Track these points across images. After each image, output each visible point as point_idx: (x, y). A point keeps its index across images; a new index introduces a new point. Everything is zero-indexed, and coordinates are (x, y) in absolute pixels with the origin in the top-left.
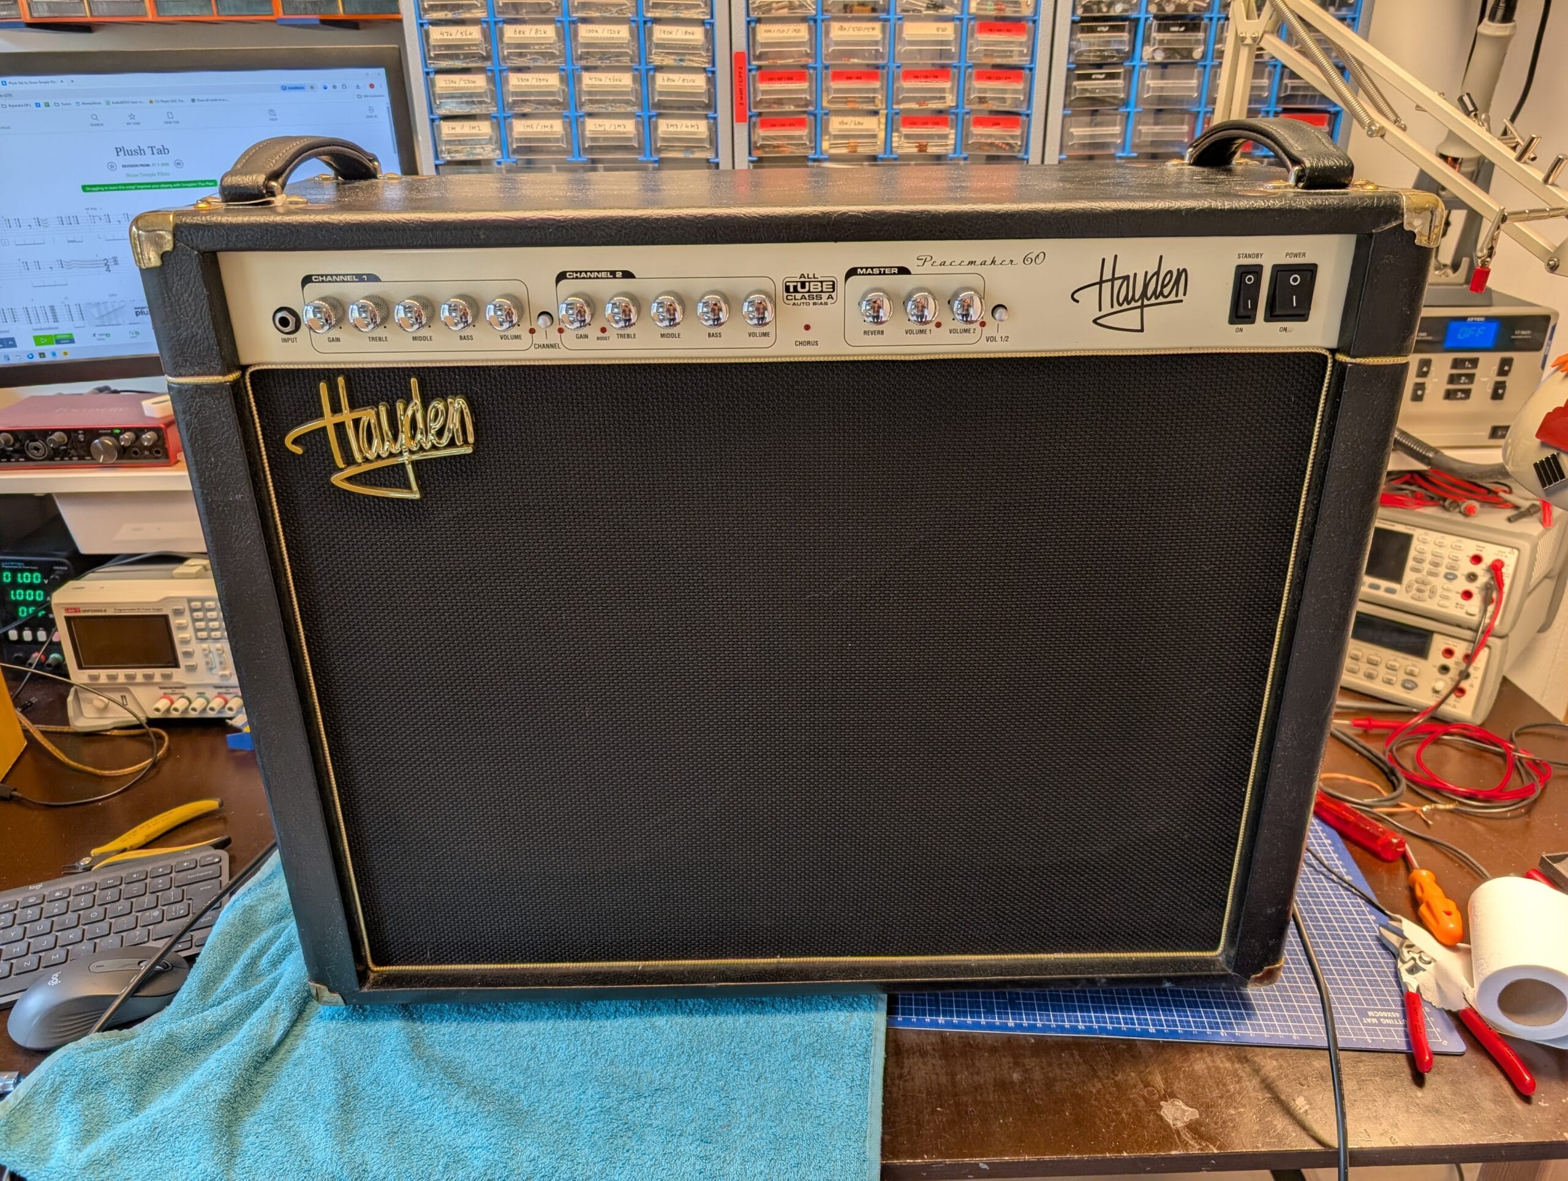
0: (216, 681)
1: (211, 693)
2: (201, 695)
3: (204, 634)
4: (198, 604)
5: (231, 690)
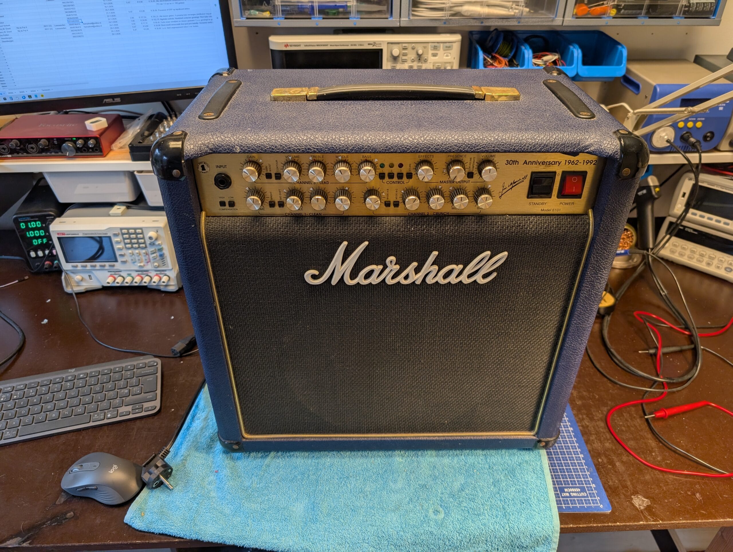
0: (136, 268)
1: (134, 274)
2: (129, 275)
4: (125, 231)
5: (144, 273)
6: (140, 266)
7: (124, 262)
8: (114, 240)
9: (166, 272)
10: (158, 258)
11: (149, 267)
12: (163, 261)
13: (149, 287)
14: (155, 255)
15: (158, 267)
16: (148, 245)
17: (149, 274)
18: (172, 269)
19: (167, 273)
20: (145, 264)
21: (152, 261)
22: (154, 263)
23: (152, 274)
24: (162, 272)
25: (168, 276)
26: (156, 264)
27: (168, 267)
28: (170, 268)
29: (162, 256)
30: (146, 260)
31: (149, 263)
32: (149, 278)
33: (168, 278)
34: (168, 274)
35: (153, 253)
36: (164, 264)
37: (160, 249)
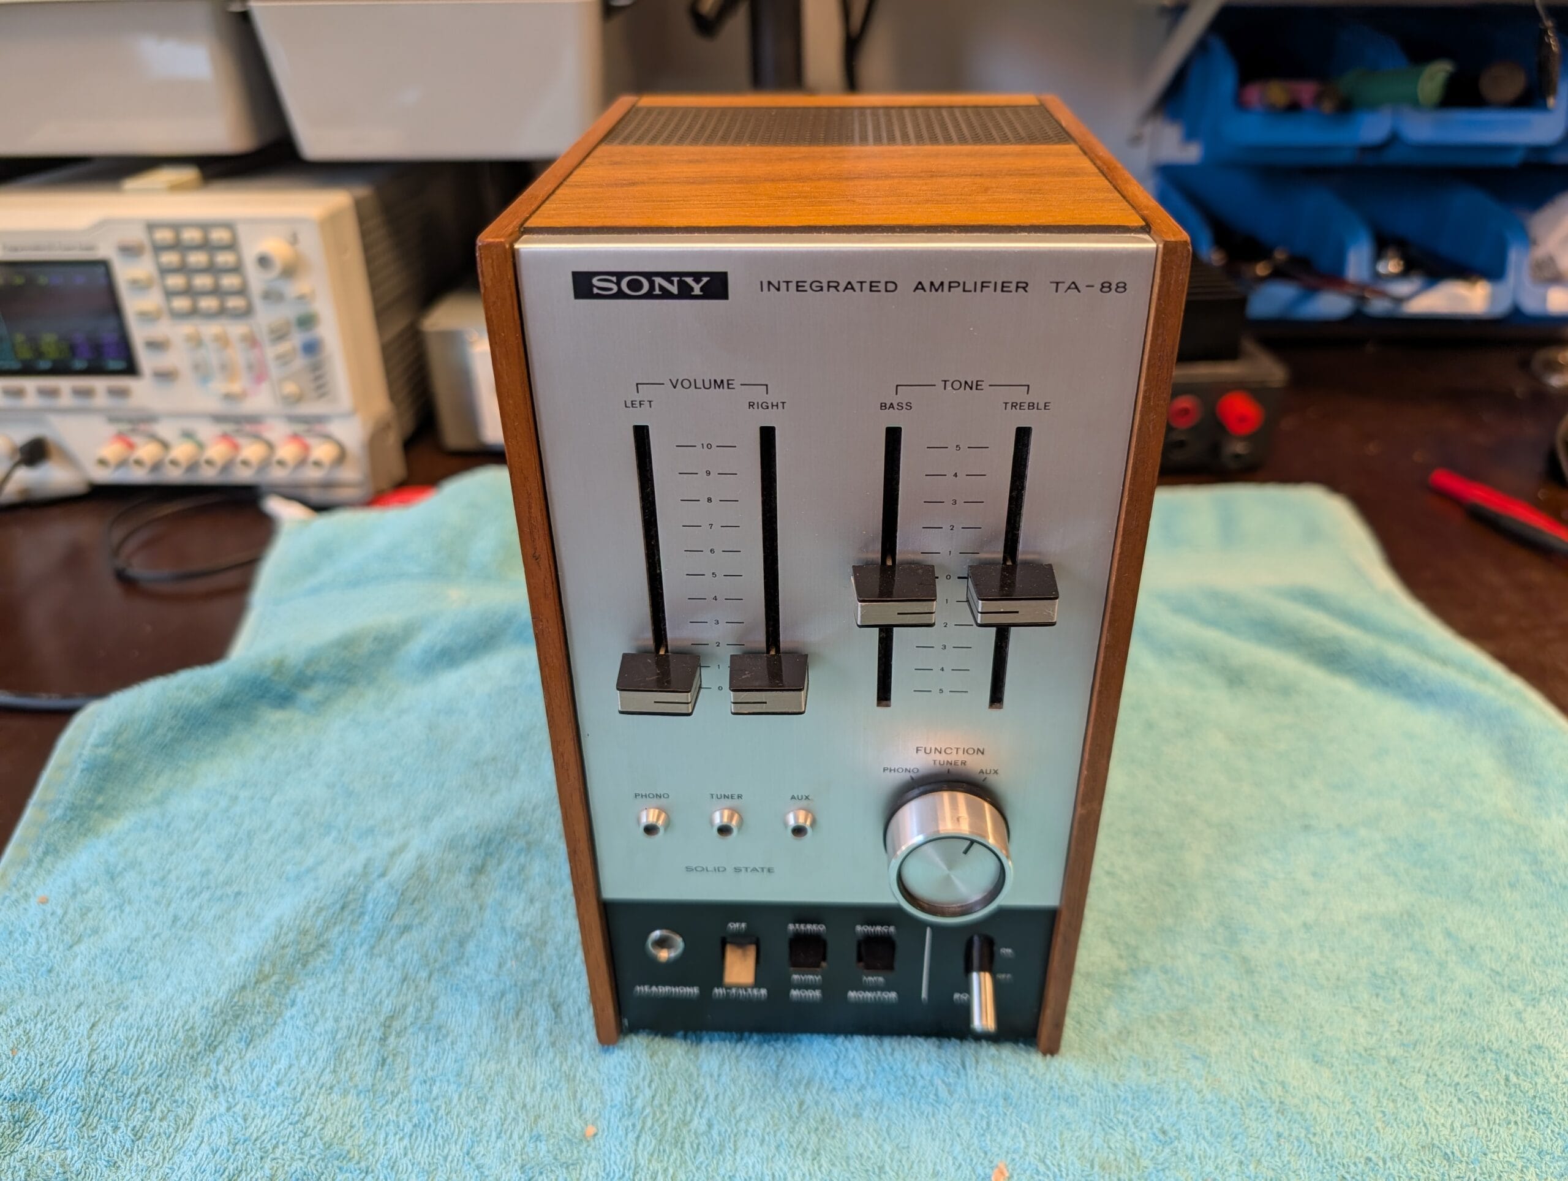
0: (214, 405)
1: (207, 431)
2: (188, 435)
3: (181, 303)
4: (164, 236)
5: (246, 426)
6: (229, 397)
7: (166, 376)
8: (125, 273)
9: (327, 427)
10: (299, 362)
11: (261, 401)
12: (316, 376)
14: (284, 346)
15: (299, 399)
16: (258, 303)
17: (265, 434)
18: (353, 412)
19: (337, 427)
20: (250, 386)
21: (273, 374)
22: (280, 382)
23: (279, 432)
24: (314, 427)
25: (338, 444)
26: (290, 388)
27: (337, 402)
28: (344, 405)
29: (312, 348)
30: (250, 367)
31: (264, 385)
33: (335, 450)
34: (335, 436)
35: (279, 338)
36: (322, 389)
37: (307, 322)
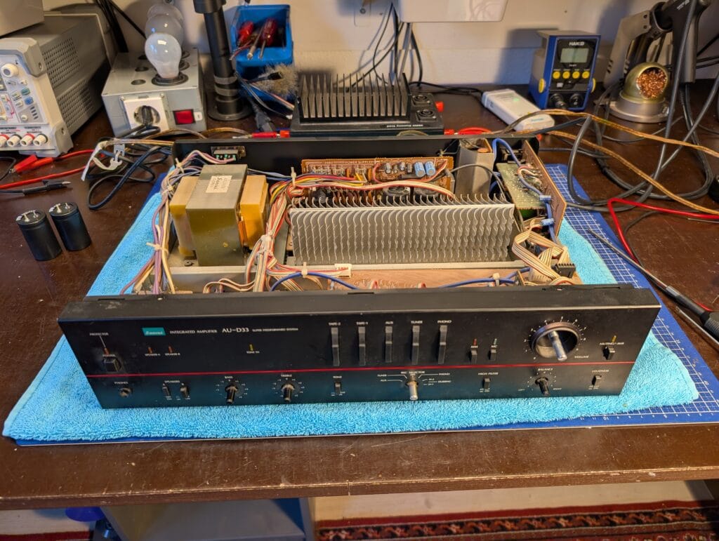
5: (10, 131)
9: (40, 130)
10: (25, 107)
11: (14, 121)
12: (33, 112)
13: (20, 153)
14: (20, 101)
15: (27, 121)
16: (7, 86)
17: (17, 133)
18: (48, 124)
19: (43, 130)
20: (10, 116)
21: (17, 112)
22: (20, 114)
23: (22, 132)
24: (36, 130)
25: (45, 136)
26: (24, 116)
27: (42, 121)
28: (46, 123)
29: (29, 102)
30: (8, 109)
31: (15, 114)
32: (18, 138)
33: (44, 138)
34: (43, 133)
35: (17, 99)
36: (36, 115)
37: (26, 92)
